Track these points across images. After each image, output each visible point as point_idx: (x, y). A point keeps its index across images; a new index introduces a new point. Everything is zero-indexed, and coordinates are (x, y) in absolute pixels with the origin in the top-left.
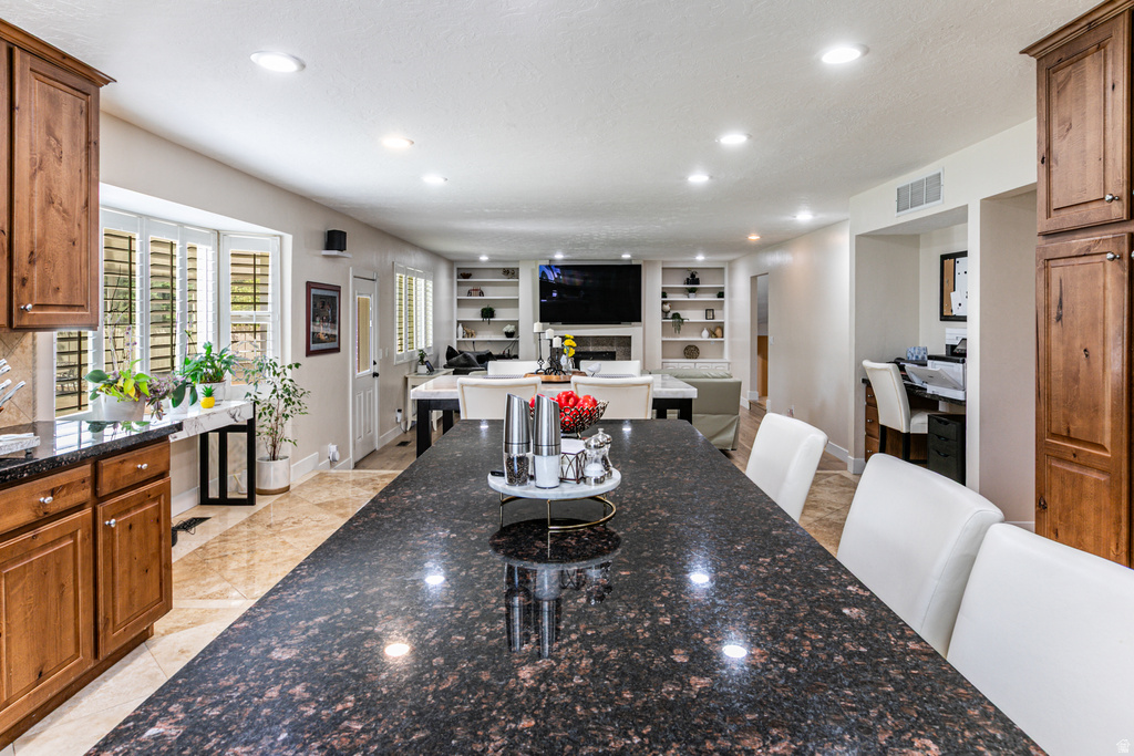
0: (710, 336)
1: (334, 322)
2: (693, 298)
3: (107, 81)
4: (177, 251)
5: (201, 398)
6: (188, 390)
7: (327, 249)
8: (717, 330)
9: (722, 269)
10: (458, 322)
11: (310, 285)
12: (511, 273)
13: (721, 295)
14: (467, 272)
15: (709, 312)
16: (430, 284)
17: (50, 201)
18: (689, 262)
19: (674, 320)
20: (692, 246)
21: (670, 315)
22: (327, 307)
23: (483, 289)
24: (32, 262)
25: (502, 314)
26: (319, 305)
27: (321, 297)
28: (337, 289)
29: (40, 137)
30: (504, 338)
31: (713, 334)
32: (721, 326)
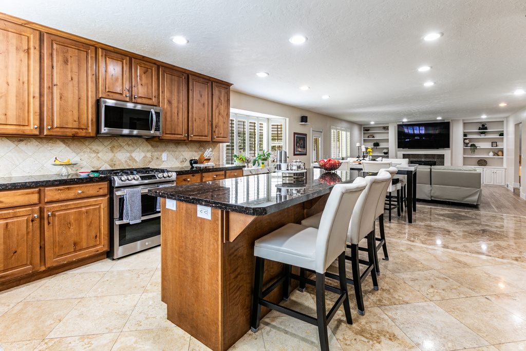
0: (494, 155)
1: (304, 147)
2: (483, 136)
3: (232, 84)
4: (256, 125)
5: (261, 165)
6: (257, 162)
7: (302, 122)
8: (499, 152)
9: (503, 121)
11: (295, 133)
12: (386, 128)
13: (502, 134)
14: (367, 129)
15: (494, 143)
16: (349, 134)
17: (219, 114)
18: (479, 119)
19: (470, 146)
20: (479, 111)
22: (301, 140)
23: (374, 135)
24: (216, 127)
25: (382, 145)
26: (298, 140)
27: (299, 137)
28: (306, 135)
29: (217, 100)
30: (383, 155)
31: (496, 154)
32: (502, 150)
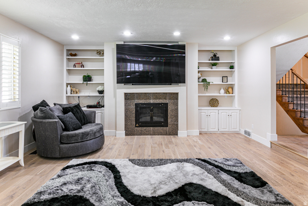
0: (226, 93)
2: (215, 69)
8: (229, 89)
10: (67, 84)
12: (100, 53)
13: (232, 67)
14: (73, 53)
15: (224, 78)
19: (204, 83)
21: (201, 80)
23: (84, 63)
25: (96, 79)
30: (98, 94)
31: (227, 91)
32: (232, 87)
